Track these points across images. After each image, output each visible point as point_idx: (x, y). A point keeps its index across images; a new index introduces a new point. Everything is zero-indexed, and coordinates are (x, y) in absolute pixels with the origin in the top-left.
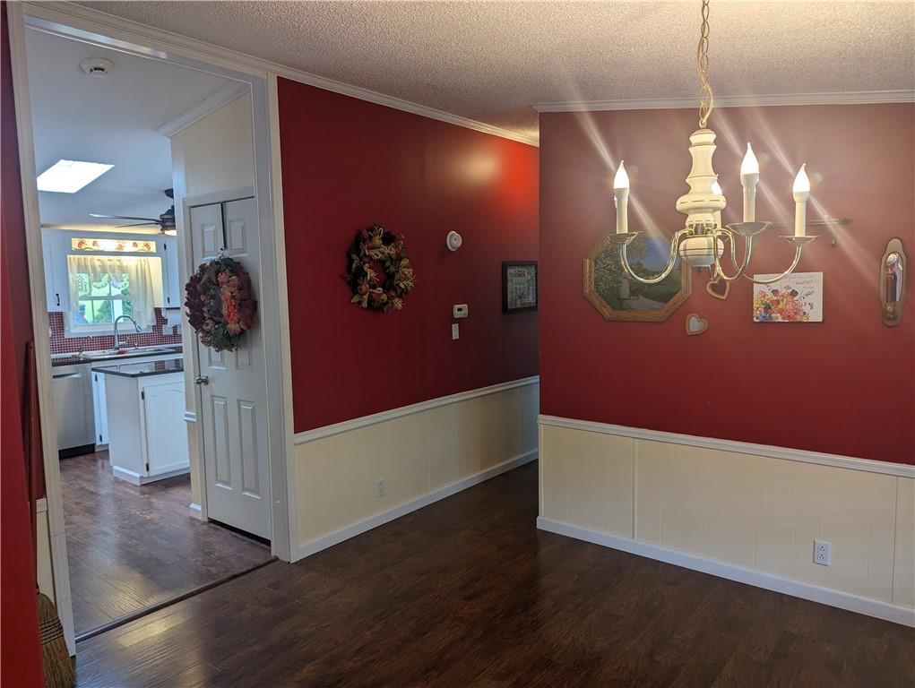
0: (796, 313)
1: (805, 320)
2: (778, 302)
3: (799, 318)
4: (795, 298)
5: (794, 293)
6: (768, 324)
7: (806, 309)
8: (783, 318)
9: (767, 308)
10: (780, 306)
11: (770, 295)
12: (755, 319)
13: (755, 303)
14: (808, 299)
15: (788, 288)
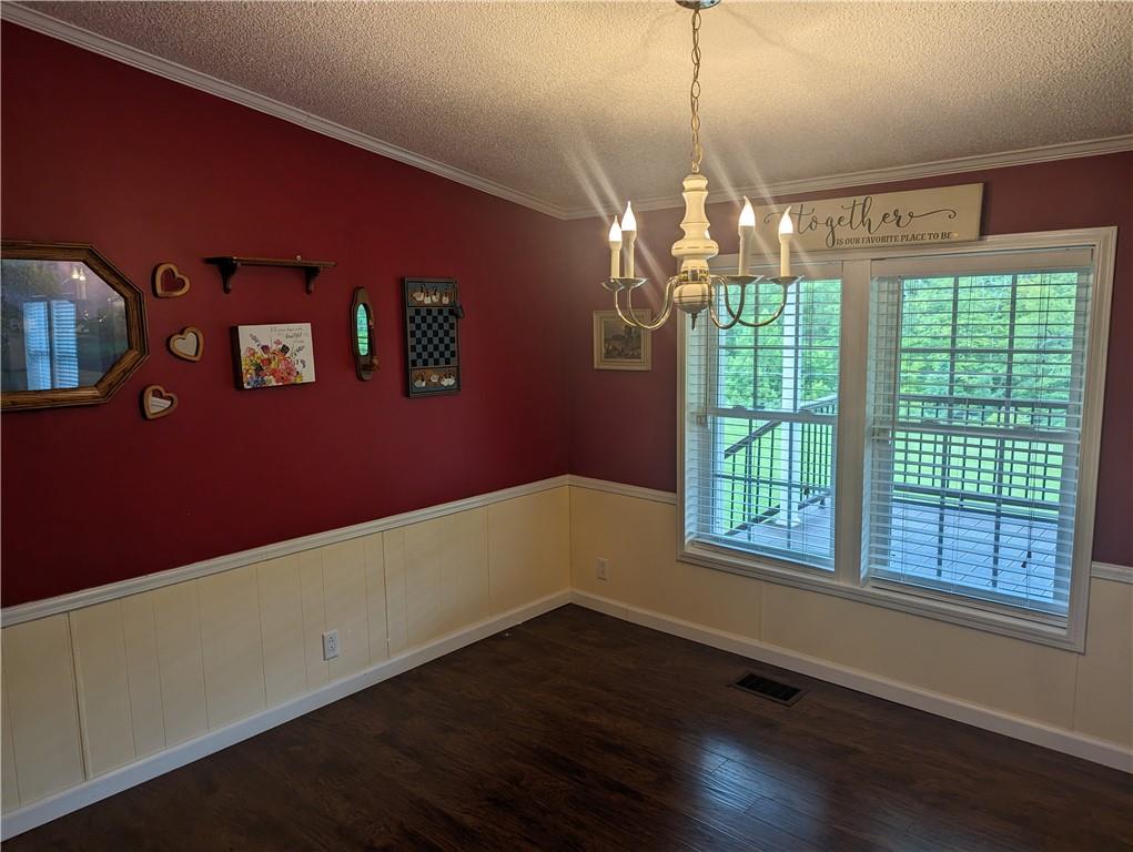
0: (289, 374)
1: (298, 381)
2: (269, 361)
3: (293, 379)
4: (288, 355)
5: (285, 349)
6: (261, 389)
7: (299, 367)
8: (277, 381)
9: (259, 369)
10: (272, 366)
11: (260, 352)
12: (245, 385)
13: (243, 363)
14: (300, 356)
15: (278, 343)
